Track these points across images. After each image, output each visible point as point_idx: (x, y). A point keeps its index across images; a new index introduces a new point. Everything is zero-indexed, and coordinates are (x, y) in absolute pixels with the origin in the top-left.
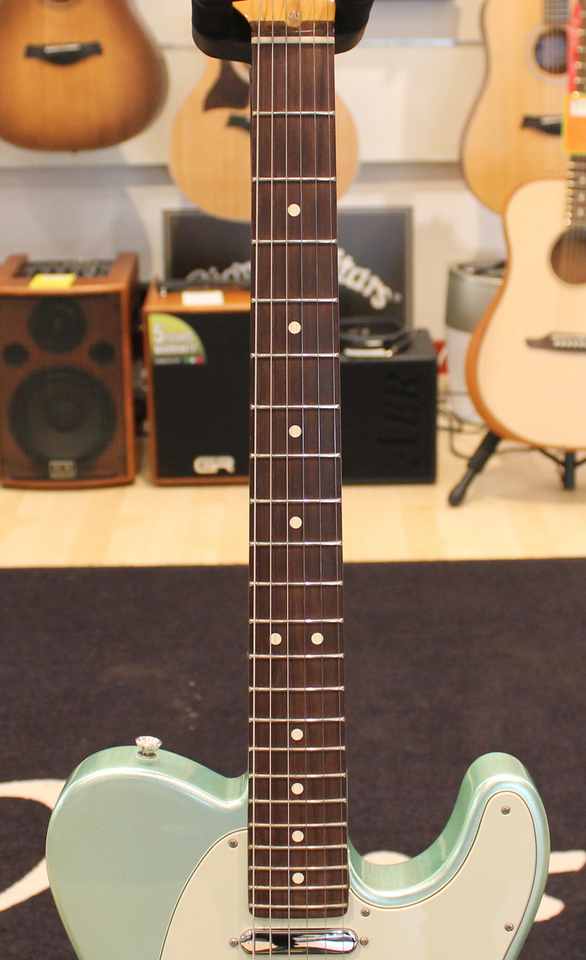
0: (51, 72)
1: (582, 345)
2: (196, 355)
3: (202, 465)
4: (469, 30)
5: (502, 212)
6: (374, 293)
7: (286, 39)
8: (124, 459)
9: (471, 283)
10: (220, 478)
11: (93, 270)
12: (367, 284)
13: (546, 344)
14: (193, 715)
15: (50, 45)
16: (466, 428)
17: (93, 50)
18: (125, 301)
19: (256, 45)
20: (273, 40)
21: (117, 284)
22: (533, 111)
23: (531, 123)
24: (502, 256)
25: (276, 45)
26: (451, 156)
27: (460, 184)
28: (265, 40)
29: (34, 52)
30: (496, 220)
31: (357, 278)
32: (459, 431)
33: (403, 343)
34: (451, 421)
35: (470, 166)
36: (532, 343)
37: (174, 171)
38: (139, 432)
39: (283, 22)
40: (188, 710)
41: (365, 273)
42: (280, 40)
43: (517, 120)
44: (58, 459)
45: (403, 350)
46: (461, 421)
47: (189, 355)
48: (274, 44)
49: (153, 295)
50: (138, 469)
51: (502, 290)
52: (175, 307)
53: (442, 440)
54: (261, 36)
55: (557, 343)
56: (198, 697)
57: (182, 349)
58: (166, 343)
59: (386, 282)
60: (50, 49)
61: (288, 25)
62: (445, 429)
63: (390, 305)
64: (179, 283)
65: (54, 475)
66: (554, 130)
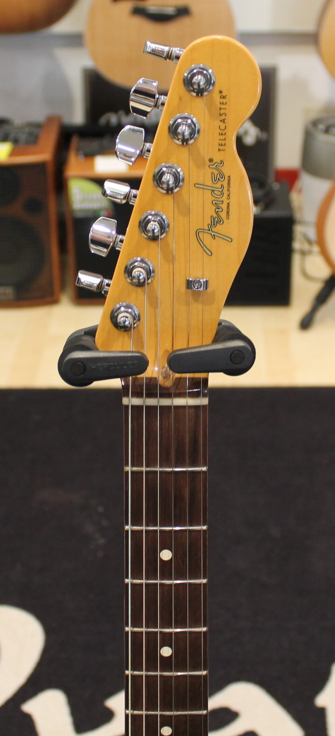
2: (106, 209)
6: (246, 133)
7: (158, 402)
8: (51, 283)
14: (101, 541)
19: (128, 406)
20: (144, 402)
21: (44, 154)
25: (148, 407)
28: (136, 401)
32: (309, 253)
34: (304, 244)
39: (155, 378)
40: (97, 536)
42: (151, 402)
44: (1, 285)
47: (100, 210)
48: (146, 406)
52: (89, 173)
54: (132, 396)
56: (105, 522)
57: (95, 205)
58: (83, 200)
61: (160, 383)
62: (298, 251)
63: (259, 142)
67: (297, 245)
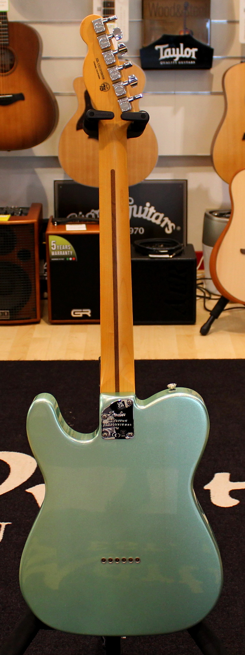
2: (72, 256)
3: (75, 313)
4: (217, 87)
5: (230, 184)
6: (167, 225)
8: (35, 310)
9: (216, 221)
10: (84, 321)
11: (19, 212)
12: (162, 221)
16: (212, 296)
17: (20, 97)
18: (36, 228)
21: (32, 219)
31: (157, 218)
32: (209, 298)
33: (178, 251)
35: (215, 158)
36: (243, 252)
37: (61, 160)
38: (42, 298)
41: (161, 215)
43: (240, 137)
45: (178, 255)
46: (210, 293)
47: (69, 256)
49: (50, 225)
51: (229, 224)
52: (63, 232)
53: (199, 303)
57: (66, 253)
58: (58, 250)
59: (172, 220)
62: (200, 297)
63: (174, 231)
64: (63, 220)
67: (199, 293)
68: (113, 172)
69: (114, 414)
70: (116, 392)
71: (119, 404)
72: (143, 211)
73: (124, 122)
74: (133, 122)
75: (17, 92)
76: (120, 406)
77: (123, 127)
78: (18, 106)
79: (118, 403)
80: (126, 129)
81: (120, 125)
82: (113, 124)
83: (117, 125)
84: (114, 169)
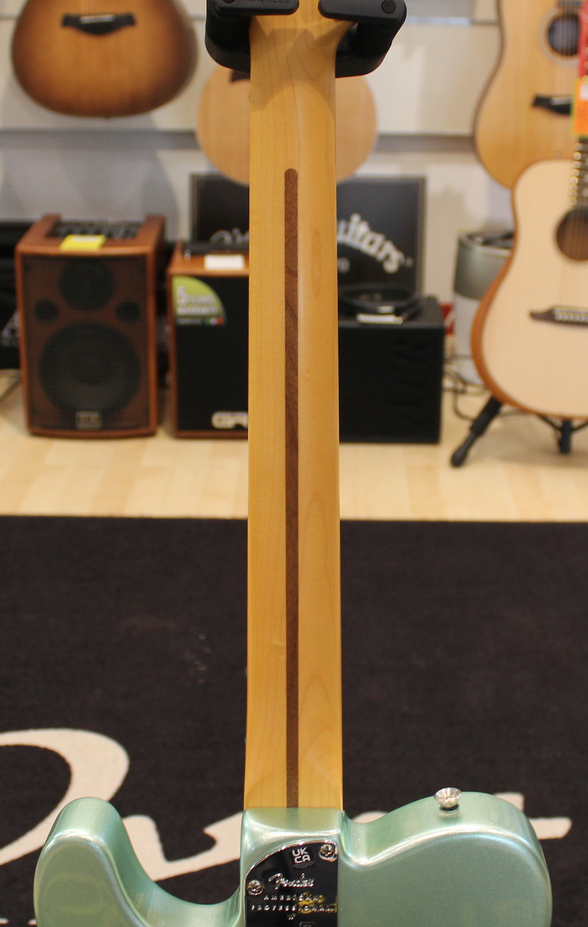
0: (86, 41)
1: (583, 319)
2: (217, 316)
3: (220, 420)
4: (485, 10)
6: (387, 257)
8: (146, 411)
9: (479, 253)
10: (237, 433)
11: (121, 232)
12: (381, 248)
13: (548, 316)
14: (203, 668)
15: (85, 15)
16: (470, 389)
17: (127, 21)
21: (144, 247)
22: (544, 91)
23: (542, 103)
24: (509, 227)
26: (464, 129)
27: (471, 157)
29: (71, 22)
30: (505, 194)
31: (371, 243)
32: (463, 392)
33: (413, 310)
34: (455, 382)
35: (483, 141)
36: (536, 316)
37: (201, 138)
38: (162, 384)
40: (198, 663)
41: (379, 239)
43: (528, 100)
44: (84, 410)
45: (412, 317)
46: (465, 382)
47: (210, 316)
49: (178, 256)
50: (160, 421)
51: (509, 261)
52: (198, 271)
53: (447, 401)
55: (560, 316)
56: (207, 650)
57: (204, 311)
58: (189, 304)
59: (399, 247)
60: (86, 20)
62: (449, 390)
63: (402, 269)
64: (203, 246)
65: (81, 425)
66: (564, 110)
67: (447, 383)
68: (291, 177)
69: (282, 880)
70: (288, 807)
71: (296, 853)
72: (346, 231)
73: (330, 24)
74: (355, 26)
75: (122, 10)
76: (298, 860)
77: (325, 40)
78: (124, 38)
79: (293, 852)
80: (333, 46)
81: (316, 35)
82: (295, 30)
83: (305, 32)
84: (295, 168)
